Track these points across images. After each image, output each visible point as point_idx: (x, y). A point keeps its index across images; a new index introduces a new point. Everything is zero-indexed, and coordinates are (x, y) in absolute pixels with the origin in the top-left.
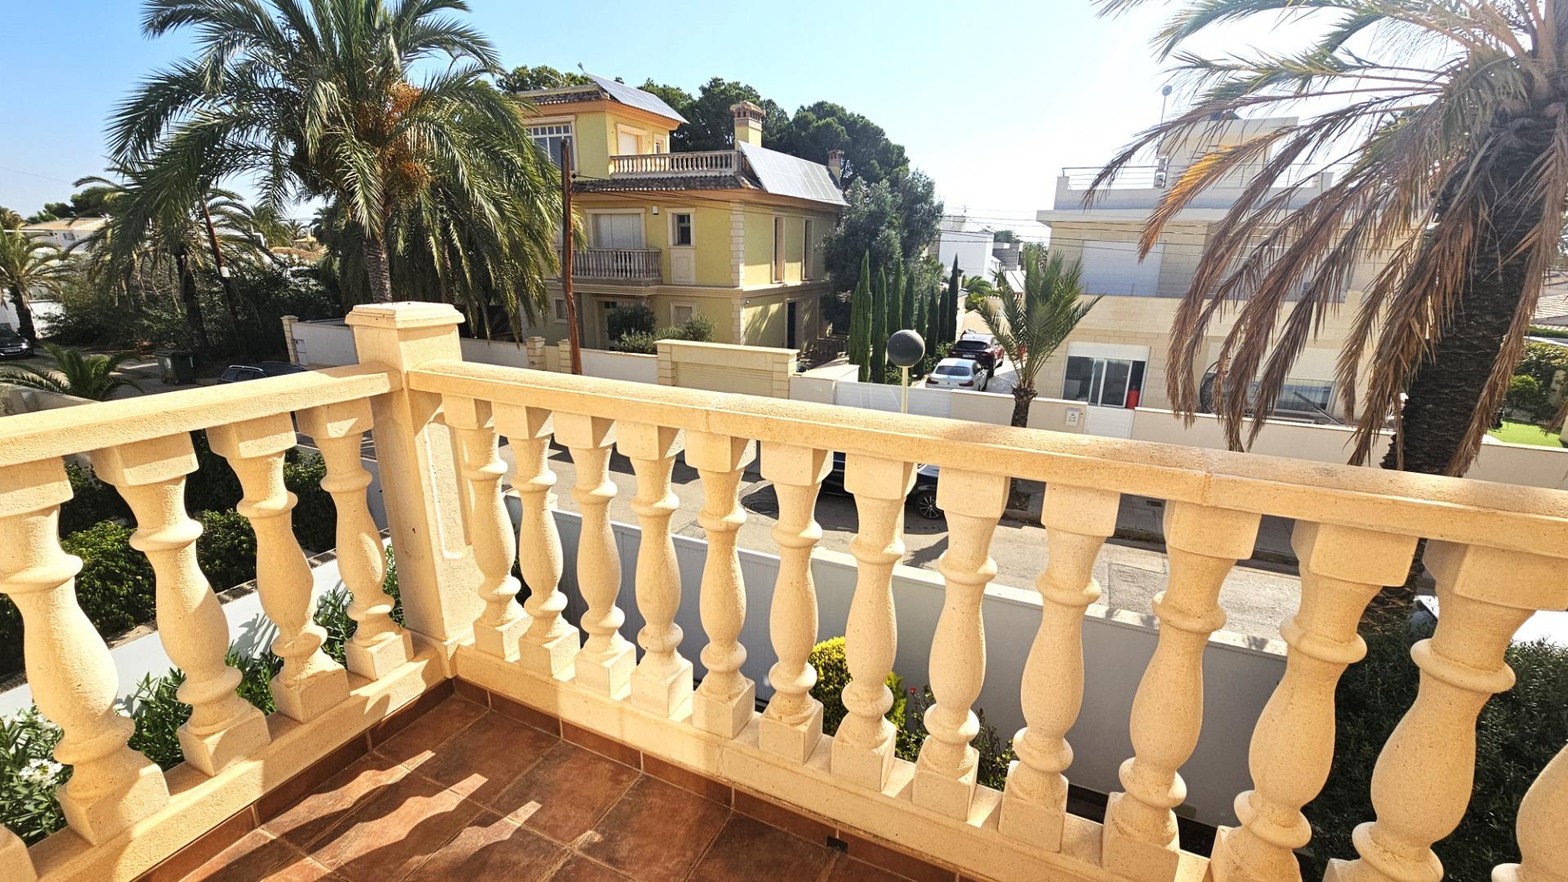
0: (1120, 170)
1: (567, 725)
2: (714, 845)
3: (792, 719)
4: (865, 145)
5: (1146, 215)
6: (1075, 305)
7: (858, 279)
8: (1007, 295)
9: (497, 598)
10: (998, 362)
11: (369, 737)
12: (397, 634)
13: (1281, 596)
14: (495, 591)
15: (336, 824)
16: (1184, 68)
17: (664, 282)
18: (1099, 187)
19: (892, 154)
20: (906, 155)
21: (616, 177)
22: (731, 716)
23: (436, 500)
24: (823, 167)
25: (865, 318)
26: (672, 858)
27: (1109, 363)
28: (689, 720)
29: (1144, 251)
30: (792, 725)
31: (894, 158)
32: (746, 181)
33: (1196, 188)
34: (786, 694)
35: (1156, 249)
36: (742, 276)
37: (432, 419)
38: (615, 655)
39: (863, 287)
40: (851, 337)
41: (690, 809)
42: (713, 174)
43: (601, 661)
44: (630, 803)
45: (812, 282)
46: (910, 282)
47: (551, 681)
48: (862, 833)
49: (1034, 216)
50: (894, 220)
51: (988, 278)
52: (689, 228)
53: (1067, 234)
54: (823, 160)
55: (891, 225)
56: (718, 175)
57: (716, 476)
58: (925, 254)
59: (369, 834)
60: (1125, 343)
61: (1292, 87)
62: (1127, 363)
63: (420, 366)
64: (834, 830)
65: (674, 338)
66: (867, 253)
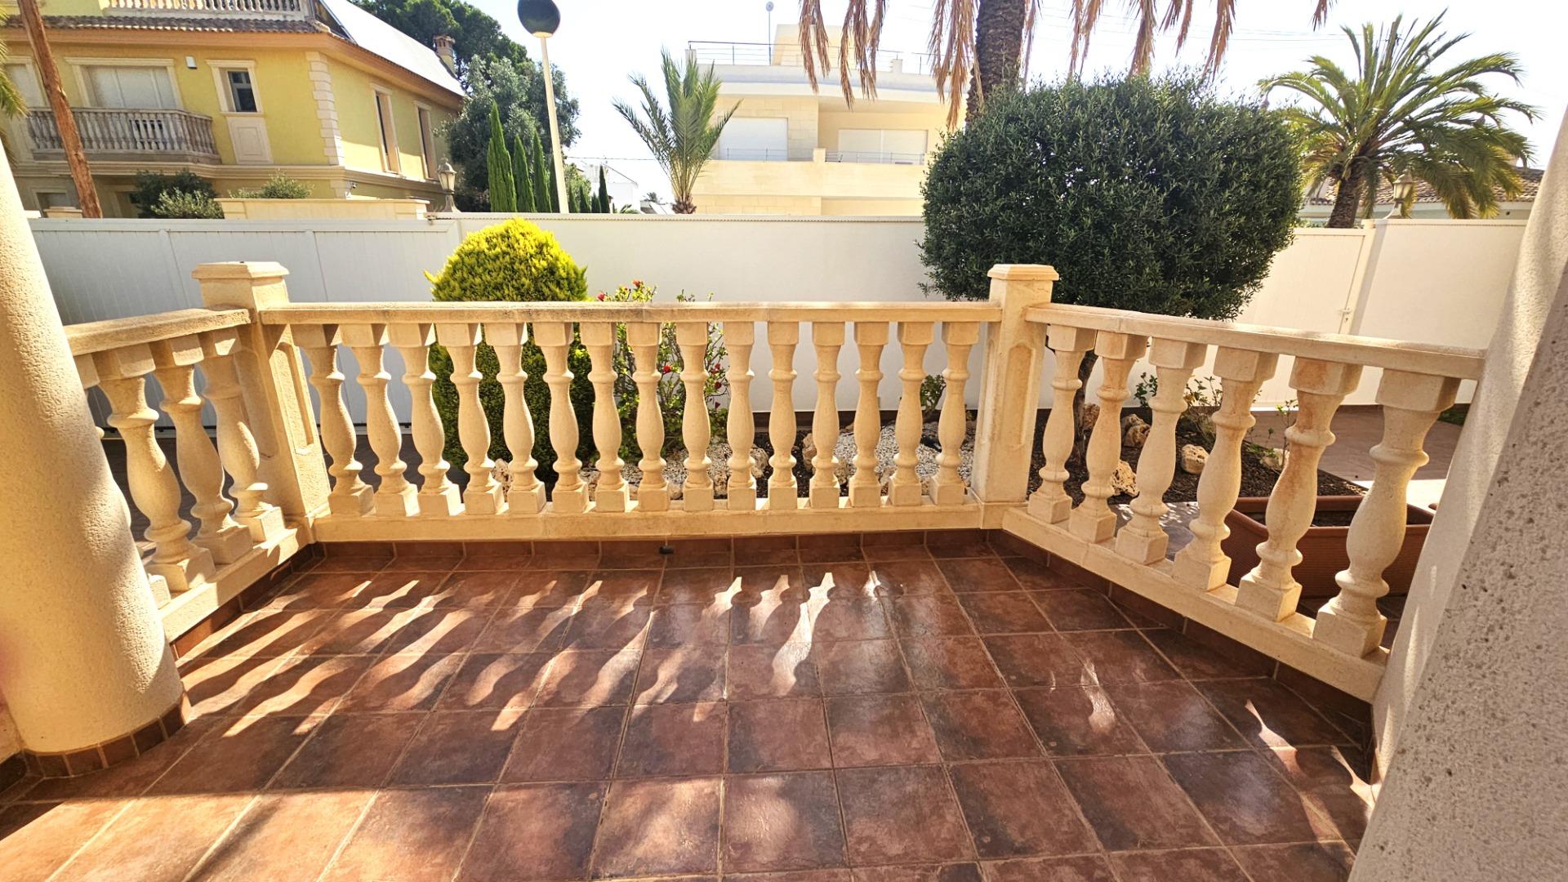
4: (480, 38)
17: (223, 161)
19: (513, 51)
20: (528, 53)
21: (115, 14)
24: (429, 50)
31: (515, 56)
32: (326, 28)
36: (340, 152)
42: (275, 18)
52: (250, 91)
56: (282, 19)
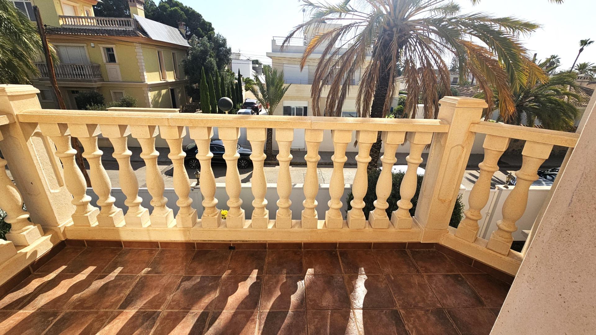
0: (291, 38)
1: (124, 242)
2: (193, 259)
3: (212, 215)
4: (194, 21)
5: (301, 55)
6: (283, 87)
7: (201, 78)
8: (260, 84)
9: (82, 203)
10: (260, 110)
11: (31, 268)
12: (34, 226)
13: (350, 175)
14: (81, 201)
15: (29, 298)
16: (306, 5)
17: (104, 80)
18: (285, 45)
19: (207, 25)
20: (213, 26)
22: (191, 220)
23: (42, 169)
24: (177, 29)
25: (206, 94)
26: (179, 266)
27: (296, 108)
28: (176, 226)
29: (302, 68)
30: (212, 216)
31: (207, 28)
32: (140, 34)
33: (314, 47)
34: (209, 207)
35: (306, 68)
36: (146, 77)
37: (33, 135)
38: (141, 212)
39: (203, 82)
40: (201, 103)
41: (181, 253)
42: (122, 29)
43: (136, 215)
44: (158, 258)
45: (180, 80)
46: (223, 79)
47: (115, 228)
48: (239, 242)
49: (266, 55)
50: (212, 54)
51: (252, 78)
52: (114, 55)
53: (277, 61)
54: (176, 26)
55: (211, 56)
56: (125, 30)
57: (174, 141)
58: (226, 68)
59: (48, 296)
60: (300, 100)
61: (337, 15)
62: (302, 107)
63: (22, 112)
64: (230, 244)
65: (116, 106)
66: (203, 68)
